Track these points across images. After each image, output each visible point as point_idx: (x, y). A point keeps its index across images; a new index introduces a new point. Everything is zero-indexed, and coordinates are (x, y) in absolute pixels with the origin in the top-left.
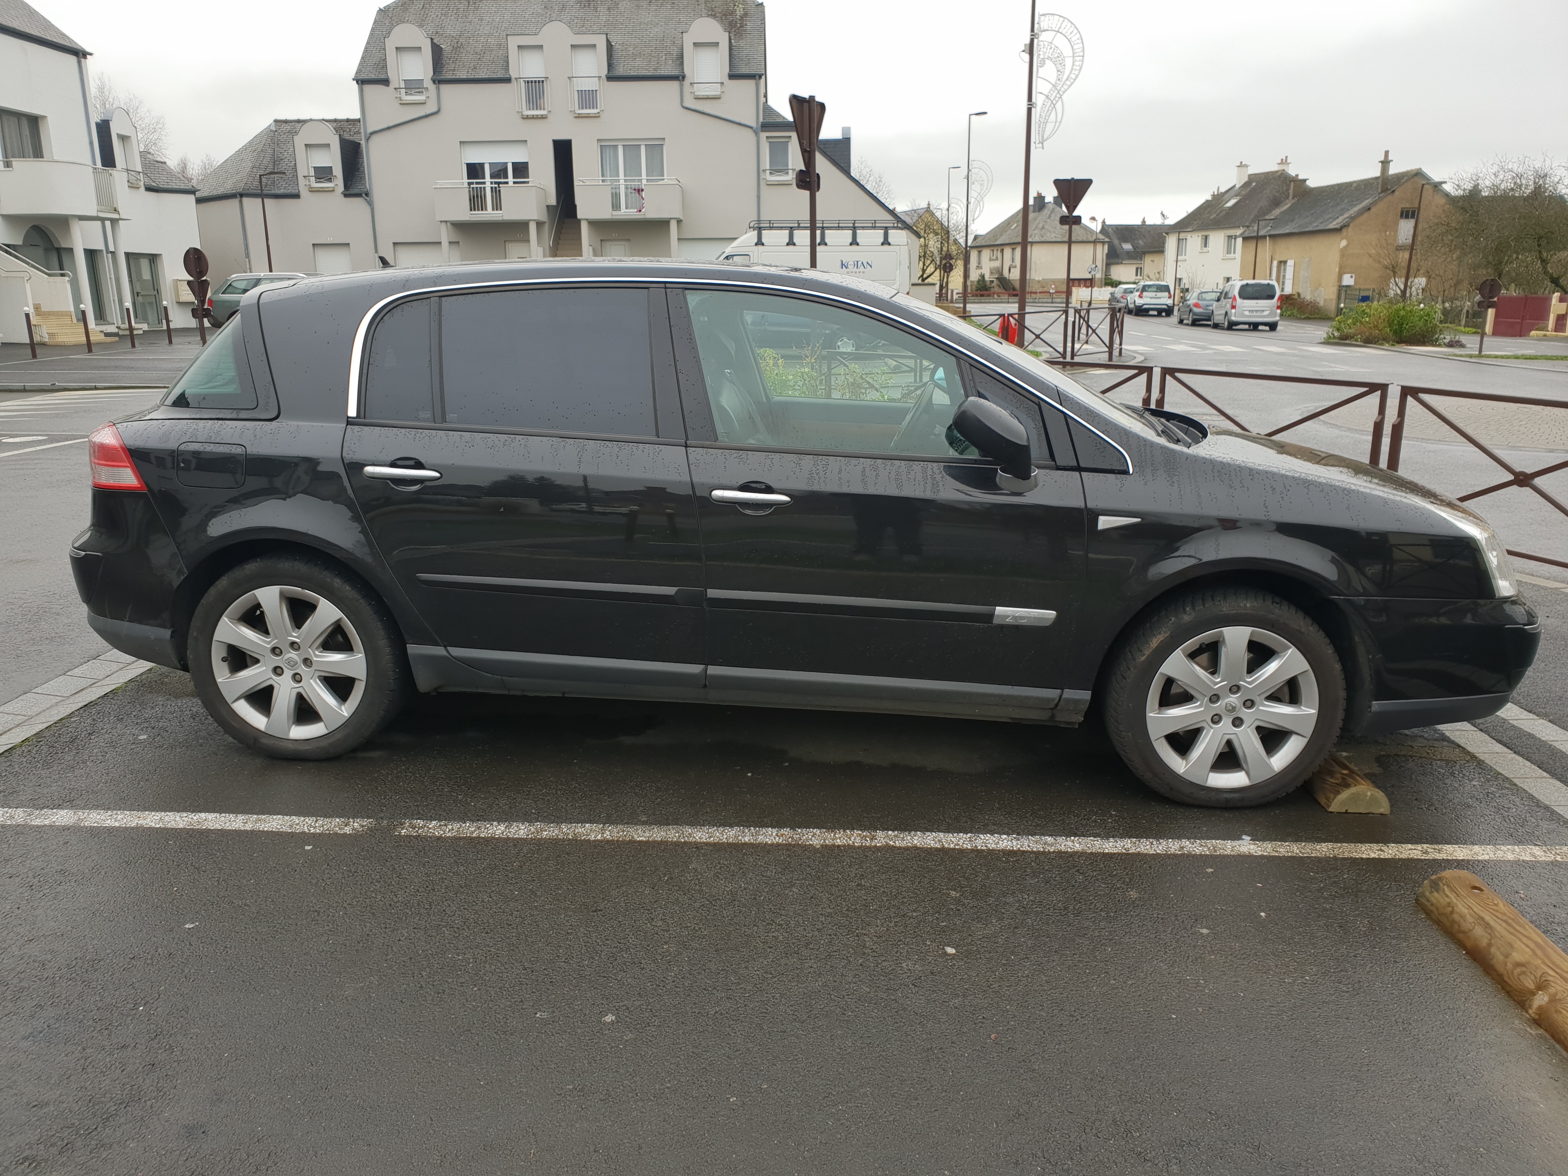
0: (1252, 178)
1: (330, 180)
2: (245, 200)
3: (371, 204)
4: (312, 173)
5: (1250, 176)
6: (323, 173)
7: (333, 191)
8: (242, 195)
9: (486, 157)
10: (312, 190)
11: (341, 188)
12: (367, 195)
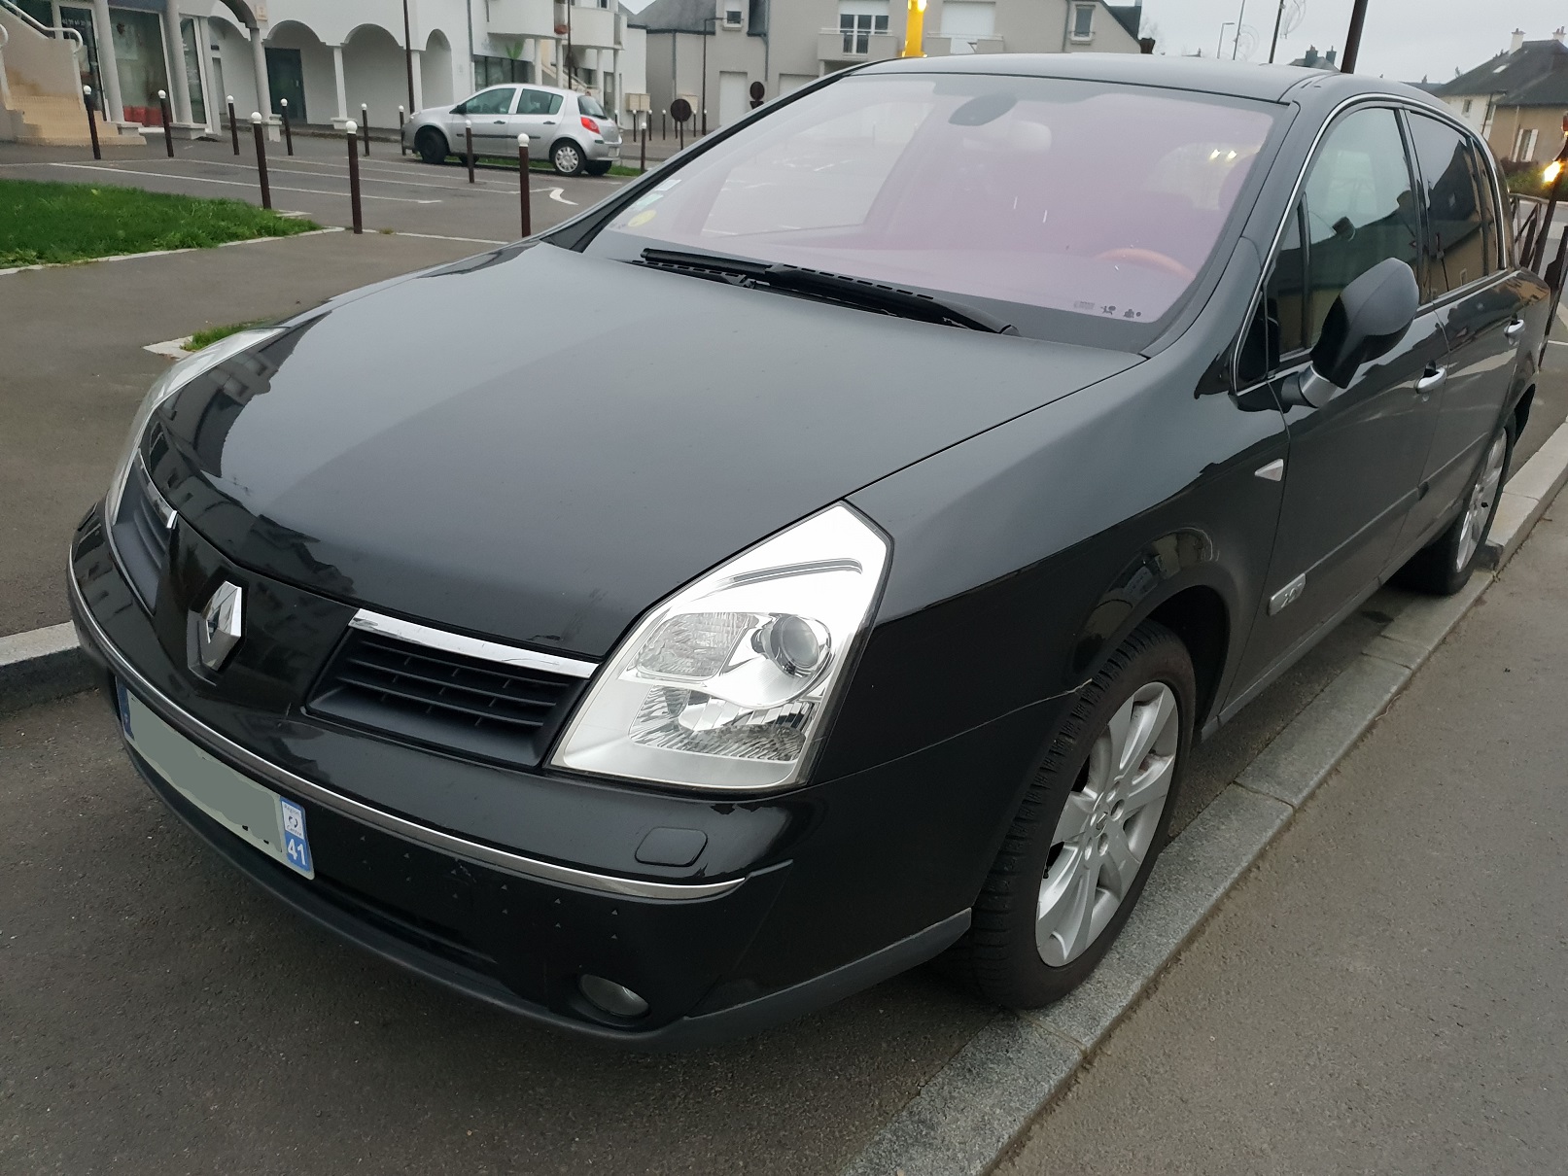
0: (1526, 45)
1: (739, 22)
2: (678, 35)
3: (766, 43)
4: (726, 16)
5: (1524, 43)
6: (734, 17)
7: (739, 30)
8: (675, 31)
9: (856, 10)
10: (725, 30)
11: (746, 29)
12: (765, 35)
